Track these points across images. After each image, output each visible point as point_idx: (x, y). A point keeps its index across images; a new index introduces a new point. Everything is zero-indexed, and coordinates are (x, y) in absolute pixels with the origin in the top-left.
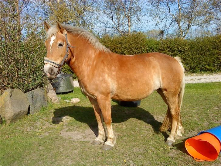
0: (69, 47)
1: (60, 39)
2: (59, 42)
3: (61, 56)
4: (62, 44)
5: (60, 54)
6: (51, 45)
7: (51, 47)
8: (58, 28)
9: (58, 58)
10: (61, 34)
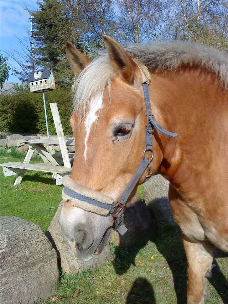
0: (155, 133)
1: (122, 104)
2: (118, 119)
3: (124, 171)
4: (128, 127)
5: (121, 163)
6: (88, 131)
7: (86, 140)
8: (115, 64)
9: (113, 181)
10: (128, 85)
